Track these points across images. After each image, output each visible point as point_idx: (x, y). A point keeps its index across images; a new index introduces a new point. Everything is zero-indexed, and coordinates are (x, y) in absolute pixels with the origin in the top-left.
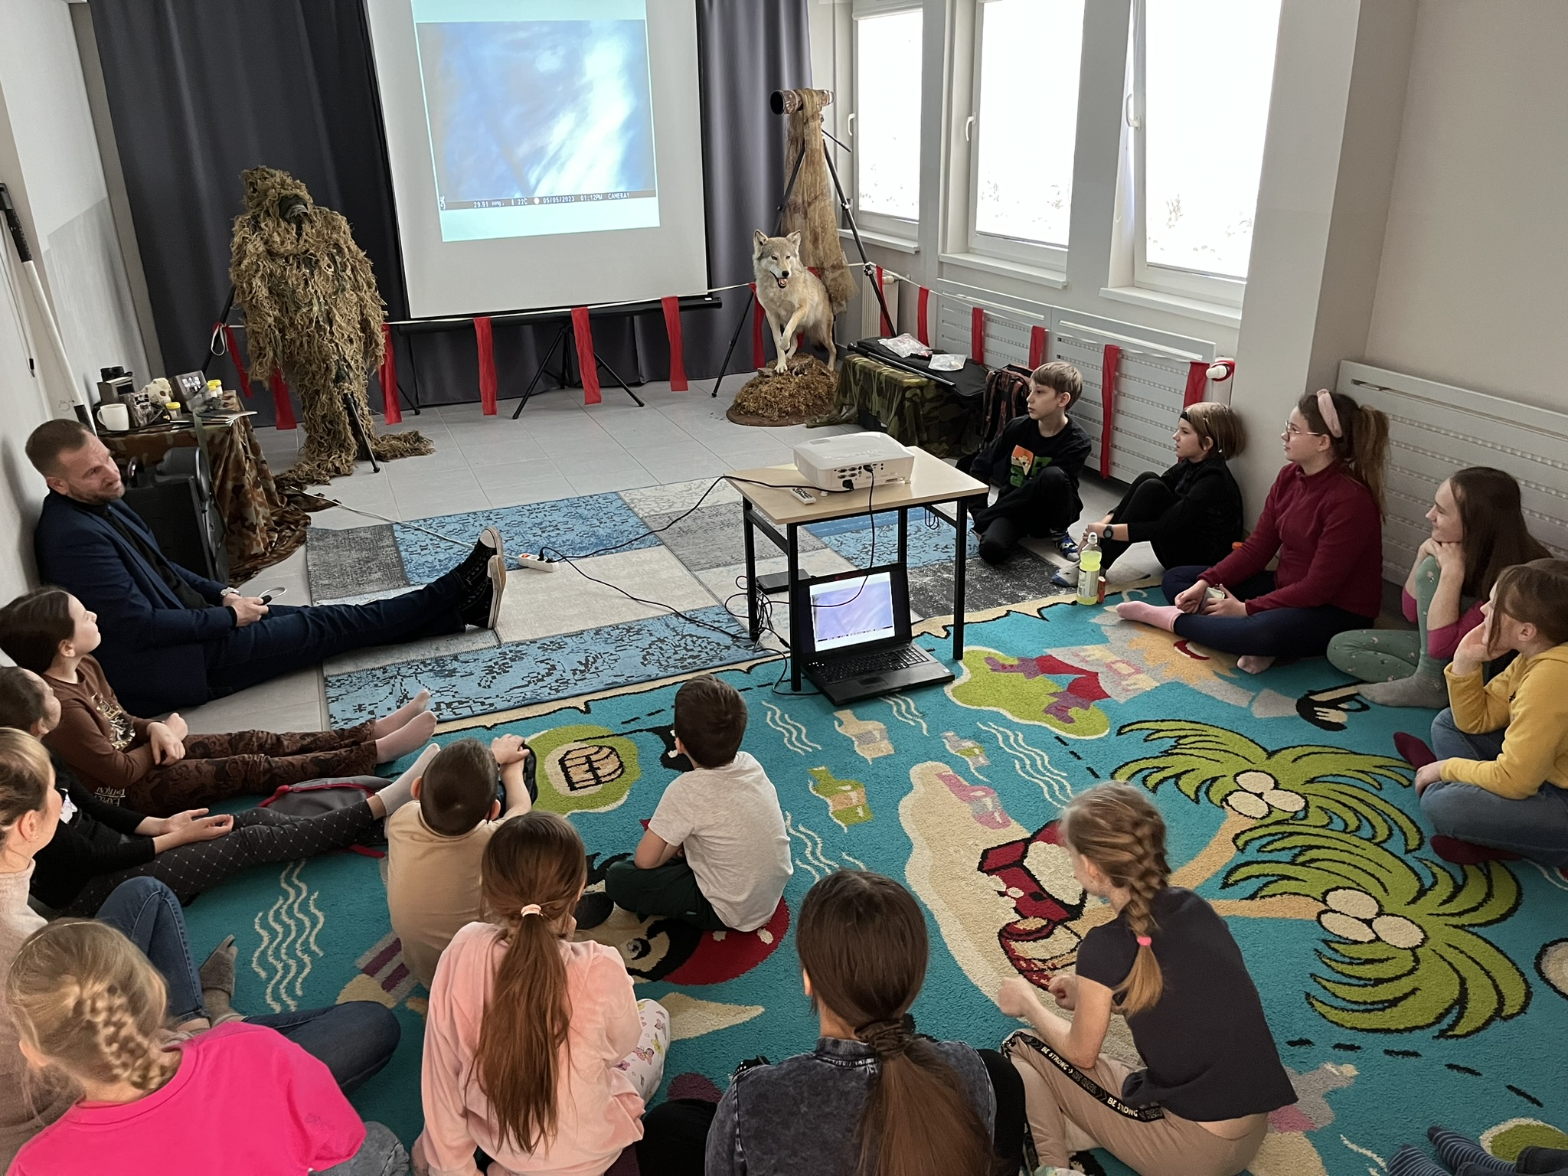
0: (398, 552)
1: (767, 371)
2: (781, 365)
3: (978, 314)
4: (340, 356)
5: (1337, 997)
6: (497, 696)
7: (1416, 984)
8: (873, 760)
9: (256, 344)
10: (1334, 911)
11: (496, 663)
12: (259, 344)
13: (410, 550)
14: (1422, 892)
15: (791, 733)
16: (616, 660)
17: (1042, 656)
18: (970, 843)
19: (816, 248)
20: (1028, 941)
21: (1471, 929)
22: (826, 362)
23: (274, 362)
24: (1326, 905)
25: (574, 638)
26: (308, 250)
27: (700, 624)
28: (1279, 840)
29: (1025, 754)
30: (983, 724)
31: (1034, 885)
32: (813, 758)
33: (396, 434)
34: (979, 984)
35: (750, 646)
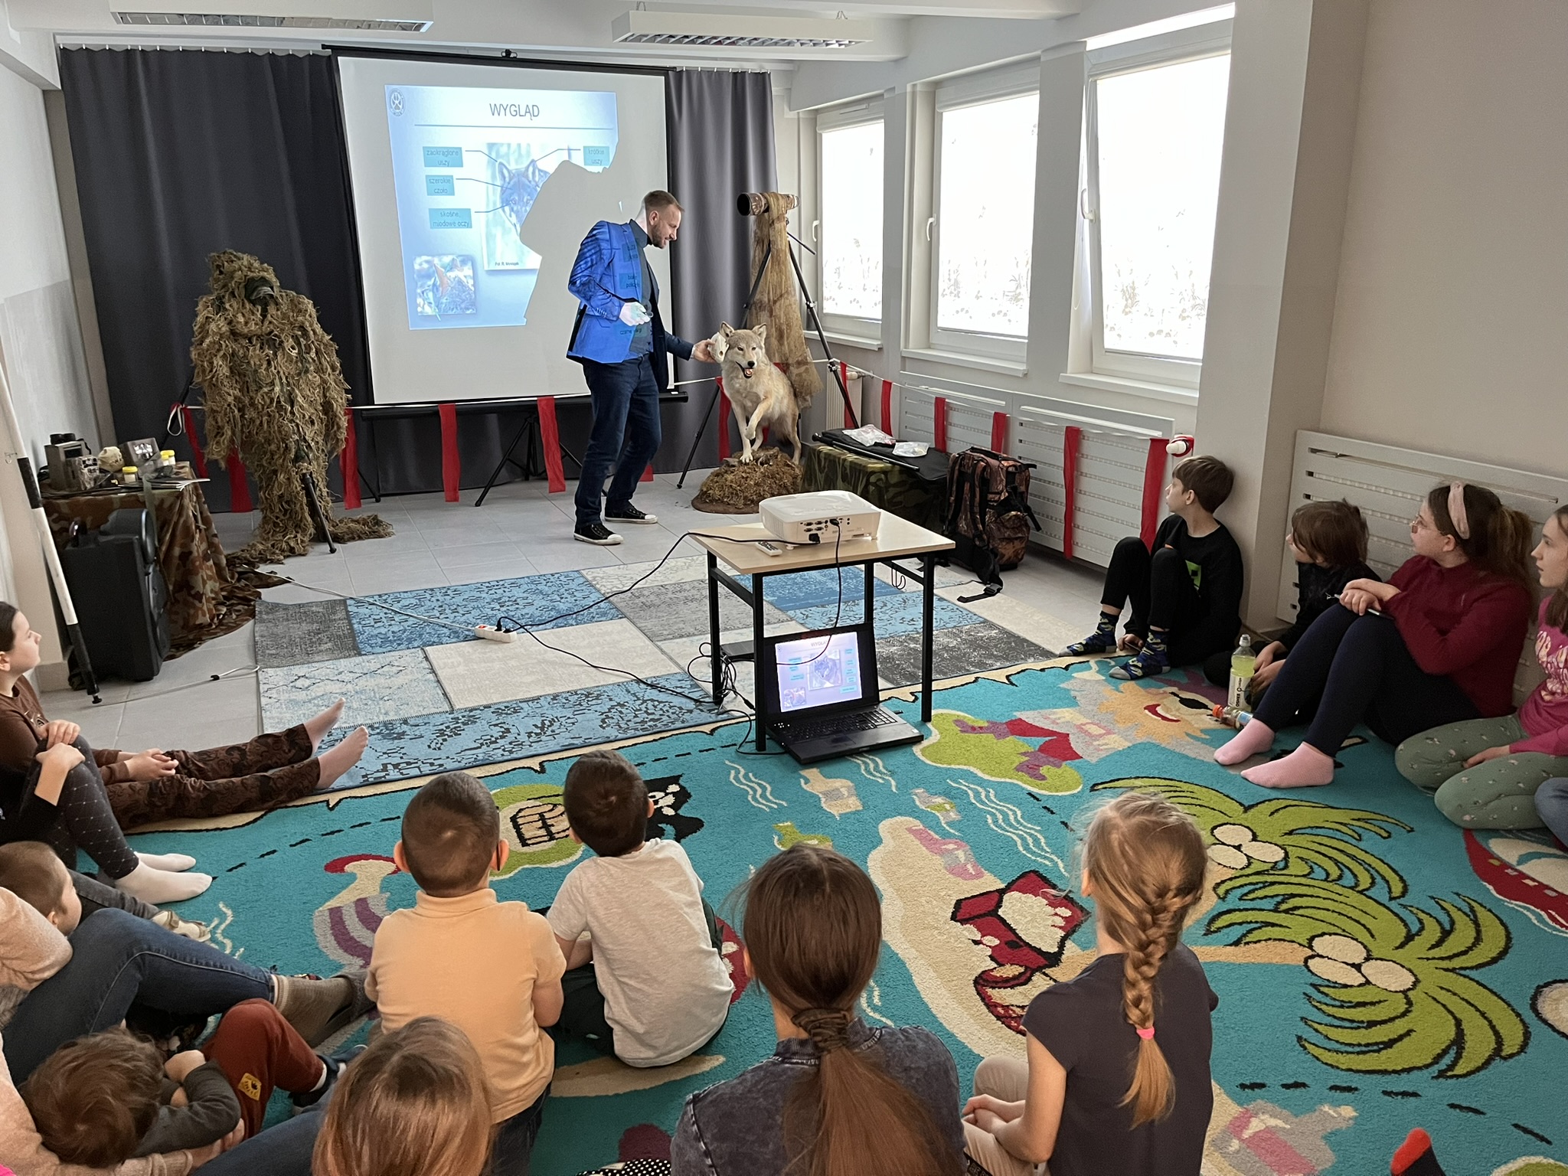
0: (351, 624)
1: (733, 461)
2: (747, 455)
3: (941, 405)
4: (300, 437)
5: (1330, 1039)
6: (448, 757)
7: (1410, 1026)
8: (841, 815)
9: (214, 423)
10: (1322, 957)
11: (447, 727)
12: (217, 422)
13: (364, 622)
14: (1409, 938)
15: (755, 791)
16: (573, 724)
17: (1012, 721)
18: (942, 894)
19: (781, 344)
20: (1005, 988)
21: (1462, 972)
22: (792, 456)
23: (232, 441)
24: (1313, 950)
25: (530, 703)
26: (272, 331)
27: (661, 689)
28: (1260, 888)
29: (997, 809)
30: (954, 781)
31: (1010, 933)
32: (779, 814)
33: (355, 518)
34: (955, 1031)
35: (714, 710)
